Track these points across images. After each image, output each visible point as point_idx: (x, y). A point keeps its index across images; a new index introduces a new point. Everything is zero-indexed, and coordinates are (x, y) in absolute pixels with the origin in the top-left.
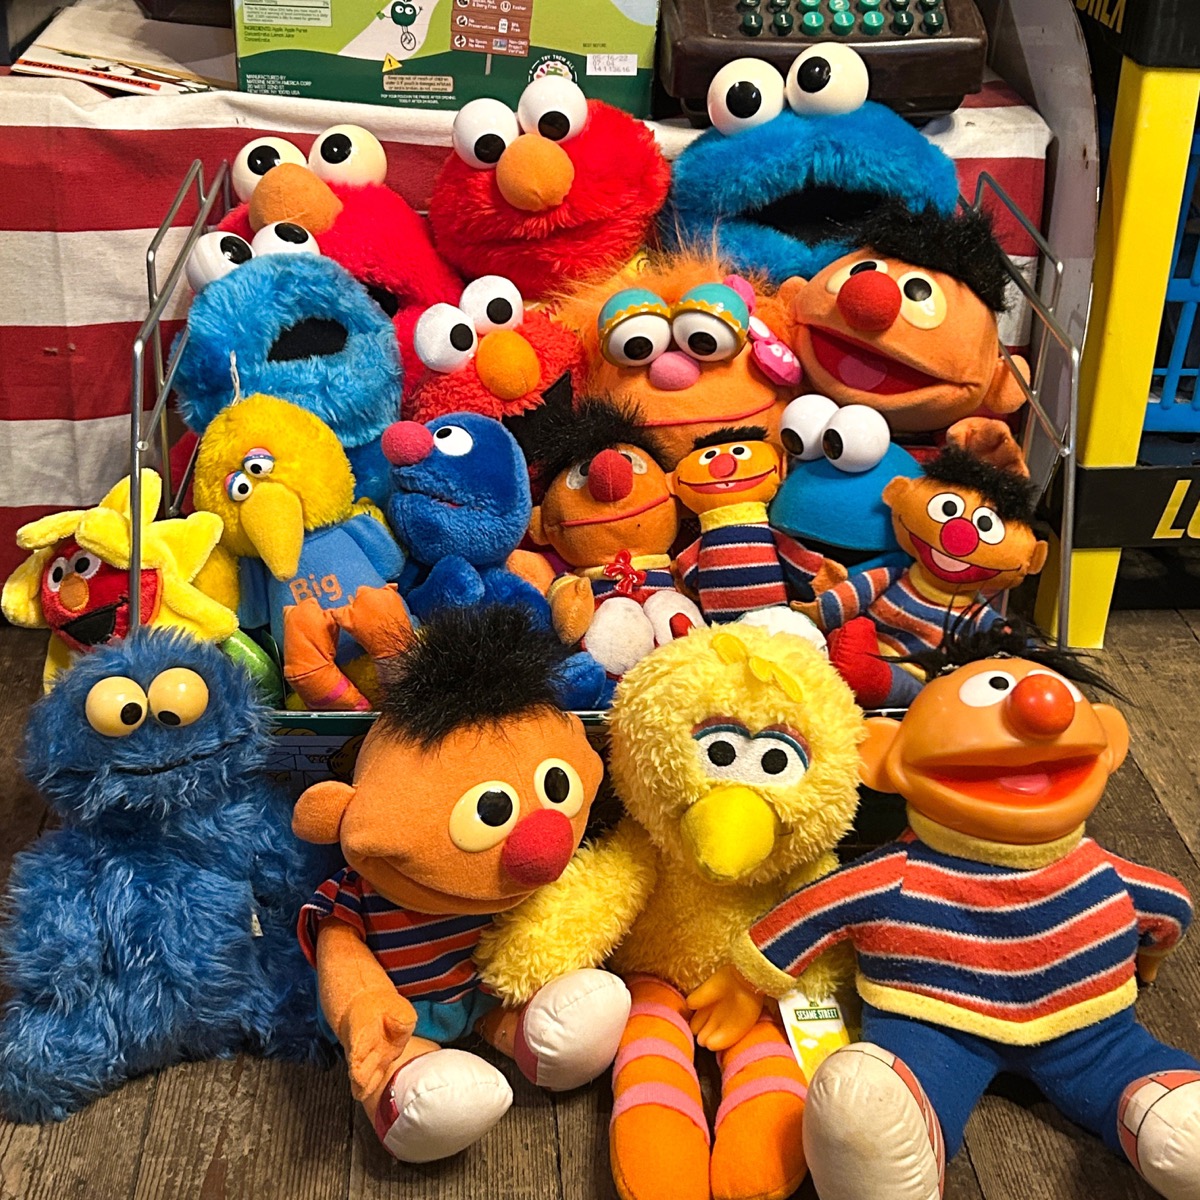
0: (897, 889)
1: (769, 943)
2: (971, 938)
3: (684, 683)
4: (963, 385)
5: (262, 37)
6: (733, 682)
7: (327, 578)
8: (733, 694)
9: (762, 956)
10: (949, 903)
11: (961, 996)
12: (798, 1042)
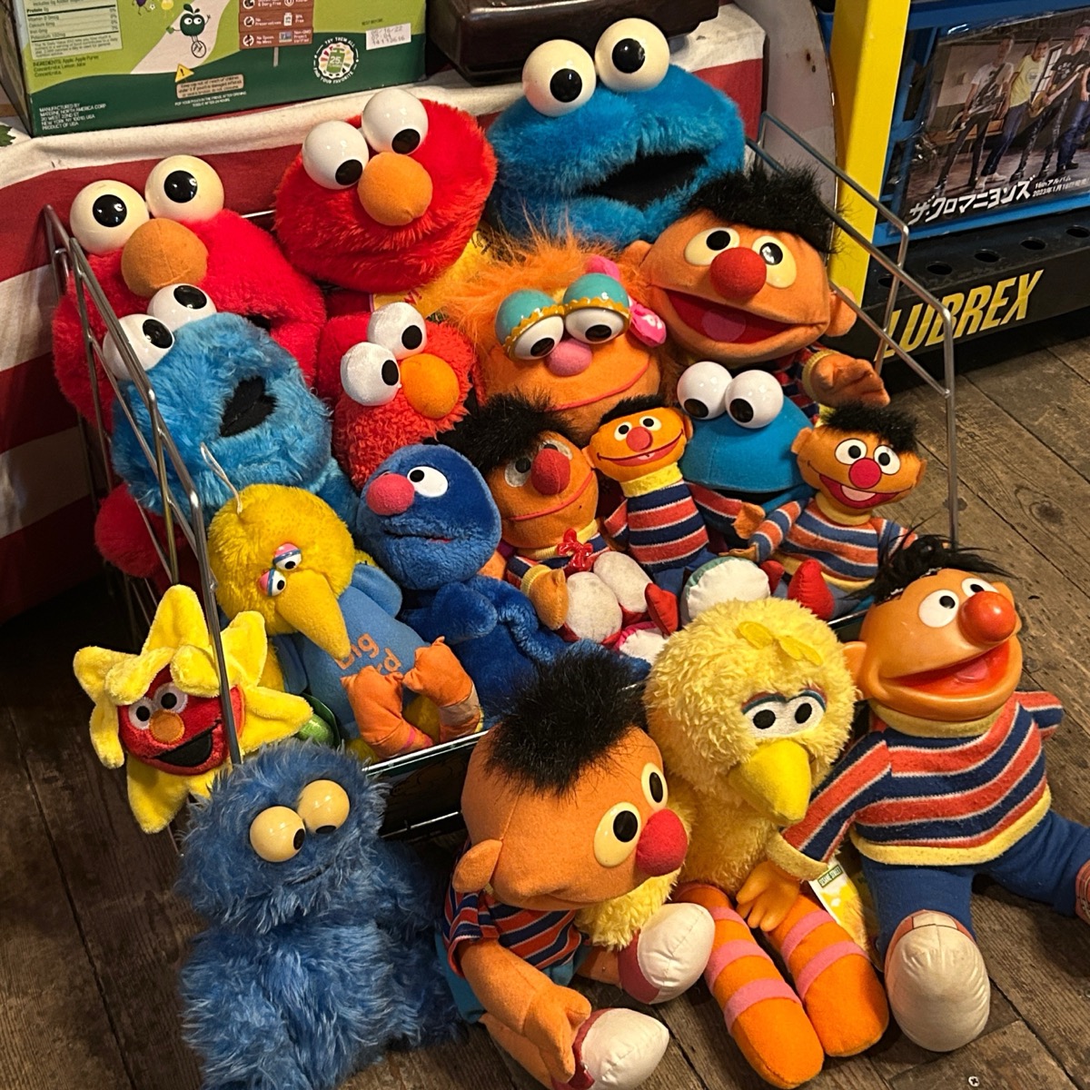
0: (889, 774)
1: (806, 843)
2: (950, 796)
3: (731, 674)
4: (812, 325)
5: (53, 70)
6: (770, 664)
7: (361, 639)
8: (772, 673)
9: (803, 855)
10: (930, 774)
11: (950, 840)
12: (829, 904)
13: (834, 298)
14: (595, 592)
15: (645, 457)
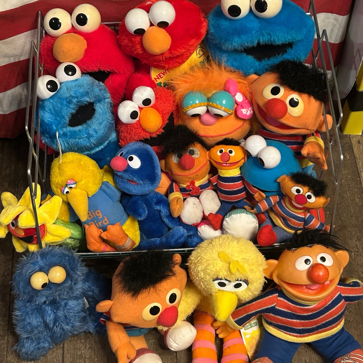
13: (323, 119)
14: (194, 207)
15: (225, 165)
